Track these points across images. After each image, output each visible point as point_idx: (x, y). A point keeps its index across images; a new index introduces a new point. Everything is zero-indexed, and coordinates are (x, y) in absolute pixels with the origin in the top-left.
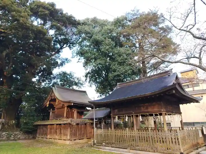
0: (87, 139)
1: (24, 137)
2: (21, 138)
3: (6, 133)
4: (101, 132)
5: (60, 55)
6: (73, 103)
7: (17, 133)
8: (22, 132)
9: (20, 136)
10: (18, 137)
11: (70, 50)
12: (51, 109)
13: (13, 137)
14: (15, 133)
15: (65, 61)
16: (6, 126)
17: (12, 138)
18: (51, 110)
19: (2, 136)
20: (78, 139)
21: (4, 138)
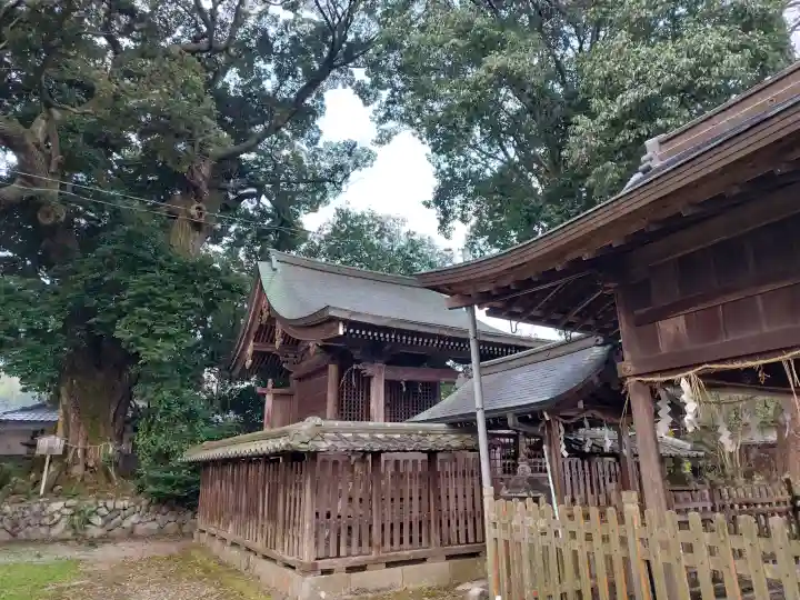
0: (449, 557)
1: (154, 526)
2: (140, 529)
3: (69, 503)
4: (542, 524)
5: (320, 132)
6: (347, 323)
7: (120, 504)
8: (144, 502)
9: (134, 519)
10: (127, 524)
11: (366, 104)
12: (270, 380)
13: (103, 526)
14: (110, 504)
15: (346, 160)
16: (78, 470)
17: (94, 532)
18: (270, 386)
19: (47, 520)
20: (376, 562)
21: (55, 532)
